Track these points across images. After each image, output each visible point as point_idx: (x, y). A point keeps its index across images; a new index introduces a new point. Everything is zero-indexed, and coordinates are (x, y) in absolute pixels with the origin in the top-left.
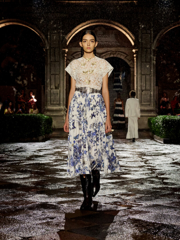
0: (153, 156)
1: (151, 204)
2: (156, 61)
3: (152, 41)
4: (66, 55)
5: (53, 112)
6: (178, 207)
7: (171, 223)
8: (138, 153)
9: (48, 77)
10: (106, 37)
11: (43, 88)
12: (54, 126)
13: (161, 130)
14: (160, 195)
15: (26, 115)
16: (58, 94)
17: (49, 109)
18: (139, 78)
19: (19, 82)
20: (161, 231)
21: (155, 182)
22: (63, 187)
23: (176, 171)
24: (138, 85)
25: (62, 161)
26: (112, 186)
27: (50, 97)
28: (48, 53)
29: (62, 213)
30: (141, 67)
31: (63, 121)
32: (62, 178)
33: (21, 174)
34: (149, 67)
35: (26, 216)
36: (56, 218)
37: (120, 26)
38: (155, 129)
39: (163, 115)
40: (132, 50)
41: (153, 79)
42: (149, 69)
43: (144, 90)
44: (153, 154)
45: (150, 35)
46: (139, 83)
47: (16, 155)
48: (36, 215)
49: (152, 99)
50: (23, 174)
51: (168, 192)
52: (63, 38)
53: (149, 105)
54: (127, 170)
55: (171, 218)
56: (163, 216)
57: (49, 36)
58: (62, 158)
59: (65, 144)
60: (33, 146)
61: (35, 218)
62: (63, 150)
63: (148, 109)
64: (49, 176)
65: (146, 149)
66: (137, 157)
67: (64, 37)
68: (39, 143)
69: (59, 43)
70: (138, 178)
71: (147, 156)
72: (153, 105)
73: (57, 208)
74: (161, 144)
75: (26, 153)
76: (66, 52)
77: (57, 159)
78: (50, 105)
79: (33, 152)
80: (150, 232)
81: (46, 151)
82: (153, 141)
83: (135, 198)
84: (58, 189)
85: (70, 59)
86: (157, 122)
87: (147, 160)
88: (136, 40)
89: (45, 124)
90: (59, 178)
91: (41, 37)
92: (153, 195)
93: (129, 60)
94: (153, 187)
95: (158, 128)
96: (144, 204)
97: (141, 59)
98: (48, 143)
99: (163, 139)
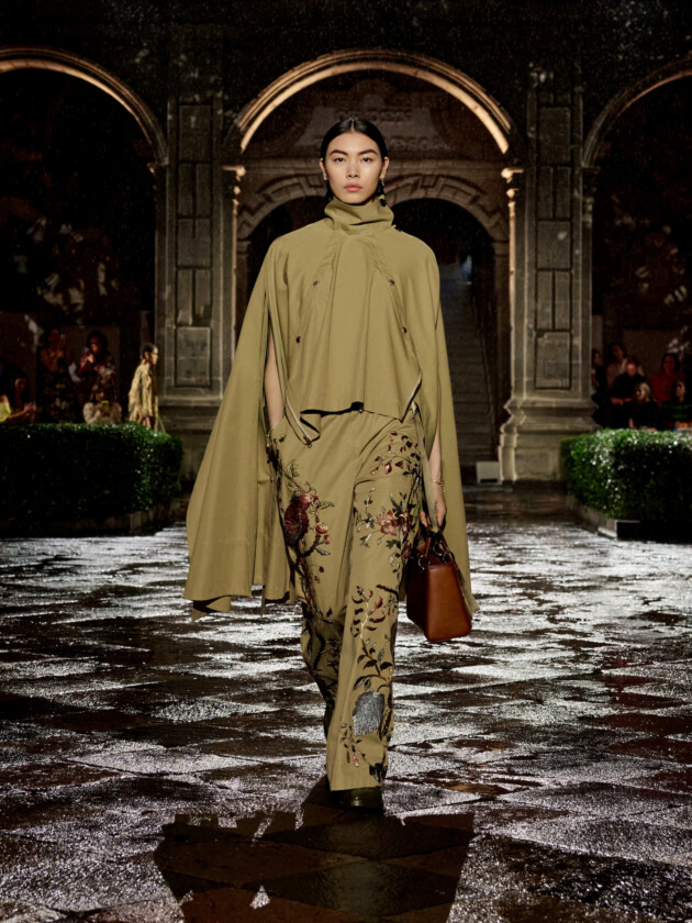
0: (582, 593)
1: (574, 782)
2: (595, 213)
3: (581, 137)
4: (237, 190)
5: (188, 415)
6: (681, 792)
7: (653, 857)
8: (523, 581)
9: (167, 275)
10: (399, 119)
11: (144, 323)
12: (192, 473)
13: (610, 487)
14: (610, 748)
15: (77, 427)
16: (204, 344)
17: (169, 404)
18: (526, 282)
19: (49, 297)
20: (614, 889)
21: (590, 696)
22: (227, 715)
24: (523, 312)
26: (421, 709)
27: (172, 359)
28: (167, 184)
29: (221, 816)
30: (537, 235)
32: (220, 678)
33: (59, 662)
34: (569, 241)
35: (77, 828)
37: (454, 74)
39: (619, 427)
40: (501, 170)
41: (582, 285)
42: (569, 246)
44: (580, 584)
45: (572, 115)
46: (526, 300)
47: (41, 584)
48: (119, 826)
49: (578, 365)
50: (65, 661)
51: (642, 735)
52: (225, 123)
53: (569, 388)
54: (478, 648)
55: (653, 838)
56: (622, 829)
57: (172, 113)
60: (108, 552)
61: (113, 835)
63: (562, 405)
64: (168, 671)
65: (554, 562)
66: (521, 594)
67: (228, 118)
68: (129, 539)
69: (210, 142)
70: (523, 679)
71: (556, 590)
72: (580, 389)
73: (203, 796)
75: (81, 578)
76: (238, 179)
78: (173, 387)
79: (106, 573)
80: (567, 893)
81: (156, 569)
84: (205, 721)
85: (253, 205)
86: (592, 457)
87: (558, 606)
88: (516, 131)
89: (155, 463)
90: (210, 678)
91: (137, 119)
92: (583, 746)
93: (489, 209)
94: (581, 715)
95: (597, 477)
96: (546, 780)
97: (536, 209)
98: (167, 537)
99: (616, 521)
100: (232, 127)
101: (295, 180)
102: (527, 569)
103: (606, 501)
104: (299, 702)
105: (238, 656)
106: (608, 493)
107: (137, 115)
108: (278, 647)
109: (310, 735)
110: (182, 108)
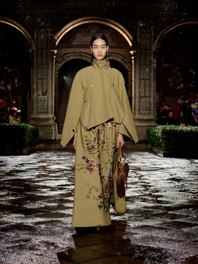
0: (149, 172)
1: (140, 225)
2: (157, 64)
3: (153, 42)
4: (55, 57)
5: (40, 121)
6: (170, 228)
7: (159, 246)
8: (133, 168)
9: (35, 81)
11: (28, 95)
12: (42, 138)
13: (161, 142)
14: (151, 215)
16: (45, 101)
17: (35, 118)
18: (137, 83)
19: (1, 87)
21: (148, 201)
22: (44, 206)
23: (173, 188)
24: (136, 91)
25: (45, 177)
27: (36, 105)
28: (35, 55)
29: (38, 235)
30: (140, 71)
31: (52, 131)
32: (43, 196)
34: (149, 71)
36: (30, 240)
37: (117, 24)
38: (154, 141)
39: (164, 125)
40: (130, 51)
41: (153, 84)
42: (149, 73)
43: (143, 97)
44: (149, 169)
45: (150, 36)
46: (137, 88)
48: (8, 238)
49: (152, 107)
51: (160, 212)
52: (51, 39)
53: (149, 114)
55: (160, 241)
56: (151, 238)
57: (36, 35)
58: (46, 173)
59: (51, 157)
60: (16, 160)
61: (6, 240)
62: (48, 164)
63: (147, 118)
64: (28, 194)
65: (142, 163)
66: (132, 172)
67: (52, 36)
68: (22, 156)
69: (47, 43)
70: (129, 196)
71: (142, 171)
72: (152, 114)
73: (34, 229)
74: (160, 158)
75: (7, 167)
76: (55, 54)
77: (40, 174)
78: (36, 113)
79: (14, 166)
81: (28, 165)
82: (151, 155)
83: (123, 218)
84: (38, 208)
85: (60, 61)
86: (156, 133)
87: (141, 175)
88: (134, 40)
89: (30, 135)
90: (40, 196)
91: (26, 36)
92: (144, 215)
93: (127, 62)
94: (144, 206)
95: (157, 139)
96: (132, 224)
97: (140, 62)
98: (33, 156)
99: (163, 152)
100: (53, 39)
101: (72, 54)
102: (135, 165)
103: (160, 146)
104: (65, 202)
105: (49, 189)
106: (160, 144)
107: (26, 35)
108: (60, 187)
109: (66, 212)
110: (39, 33)
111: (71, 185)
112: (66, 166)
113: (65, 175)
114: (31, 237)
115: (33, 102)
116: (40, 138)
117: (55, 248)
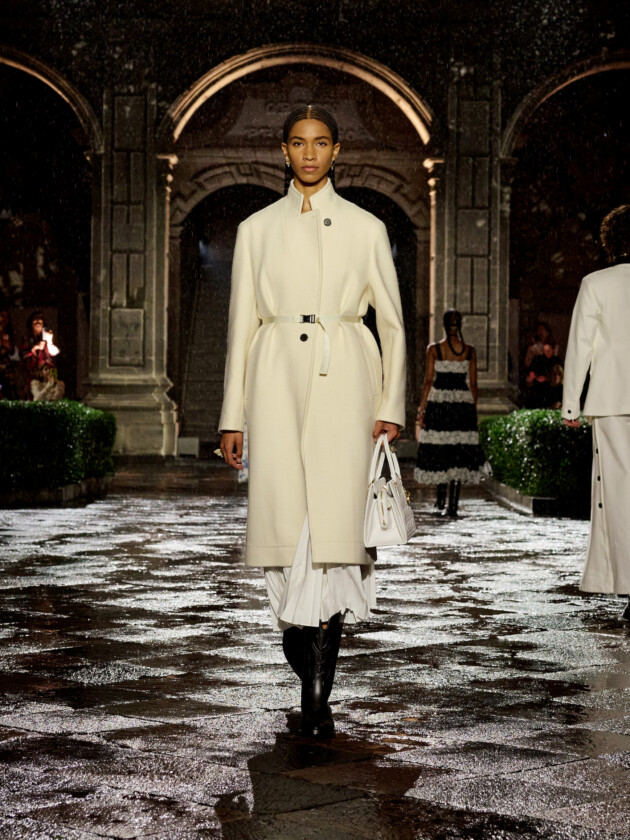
0: (487, 564)
1: (459, 743)
2: (513, 203)
3: (499, 129)
4: (170, 178)
5: (121, 393)
6: (559, 751)
8: (433, 552)
9: (102, 258)
11: (81, 306)
12: (125, 449)
13: (526, 466)
14: (496, 708)
16: (137, 326)
17: (104, 382)
18: (446, 267)
21: (487, 660)
22: (136, 678)
23: (568, 619)
24: (443, 296)
25: (140, 579)
27: (108, 340)
28: (103, 170)
29: (120, 773)
30: (456, 226)
31: (158, 428)
32: (133, 644)
34: (487, 229)
36: (93, 792)
37: (378, 68)
38: (504, 462)
39: (535, 408)
40: (423, 160)
41: (500, 272)
42: (487, 233)
43: (466, 314)
44: (486, 555)
45: (491, 108)
46: (446, 285)
48: (21, 782)
49: (494, 347)
51: (528, 698)
52: (159, 113)
53: (485, 369)
54: (382, 616)
55: (527, 795)
56: (499, 787)
57: (107, 104)
58: (144, 568)
59: (158, 514)
60: (36, 523)
61: (14, 791)
62: (148, 536)
63: (481, 386)
64: (84, 636)
65: (464, 535)
66: (428, 564)
67: (163, 108)
68: (61, 511)
69: (145, 132)
70: (422, 645)
71: (463, 561)
72: (497, 371)
73: (105, 755)
74: (523, 518)
75: (8, 548)
76: (171, 167)
77: (123, 572)
78: (108, 366)
79: (34, 543)
81: (82, 540)
82: (493, 507)
83: (402, 720)
84: (115, 684)
85: (186, 192)
86: (509, 436)
87: (462, 576)
88: (437, 122)
89: (87, 438)
90: (123, 643)
91: (74, 109)
92: (472, 709)
93: (412, 198)
94: (472, 679)
95: (514, 455)
96: (432, 740)
97: (456, 197)
98: (97, 509)
99: (532, 498)
100: (165, 117)
101: (227, 169)
102: (439, 540)
104: (207, 665)
105: (153, 622)
106: (524, 470)
107: (75, 105)
108: (192, 613)
109: (213, 697)
110: (116, 98)
111: (228, 607)
112: (207, 545)
113: (206, 574)
114: (96, 779)
115: (96, 330)
116: (121, 451)
117: (177, 816)
